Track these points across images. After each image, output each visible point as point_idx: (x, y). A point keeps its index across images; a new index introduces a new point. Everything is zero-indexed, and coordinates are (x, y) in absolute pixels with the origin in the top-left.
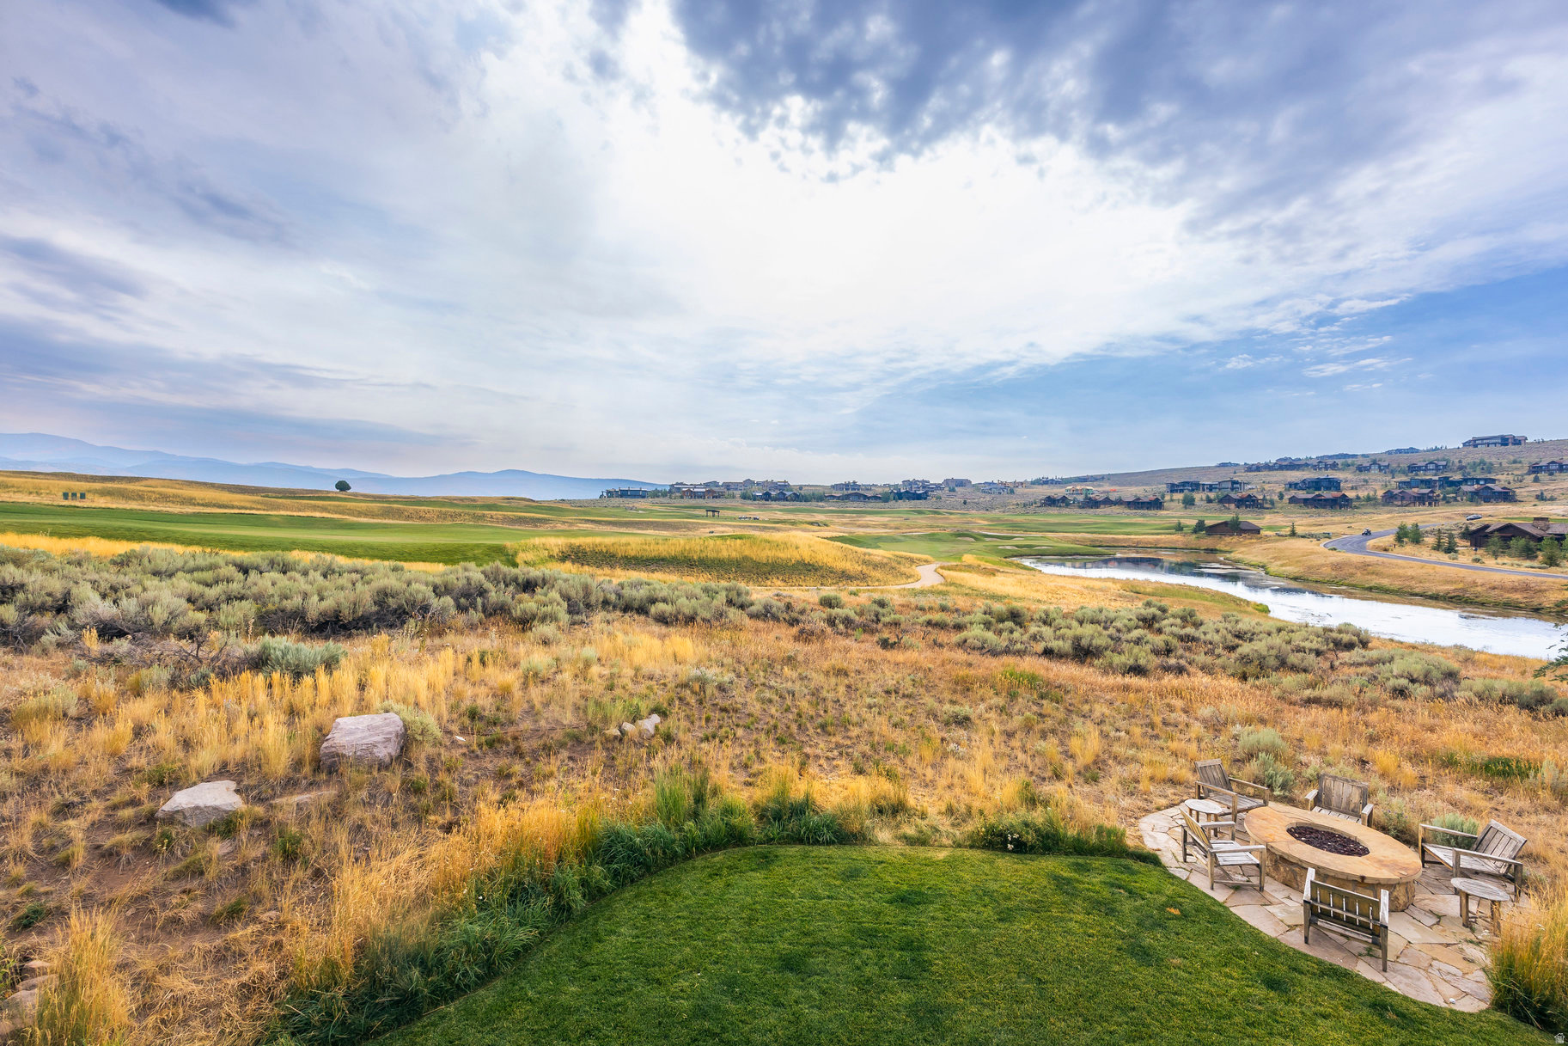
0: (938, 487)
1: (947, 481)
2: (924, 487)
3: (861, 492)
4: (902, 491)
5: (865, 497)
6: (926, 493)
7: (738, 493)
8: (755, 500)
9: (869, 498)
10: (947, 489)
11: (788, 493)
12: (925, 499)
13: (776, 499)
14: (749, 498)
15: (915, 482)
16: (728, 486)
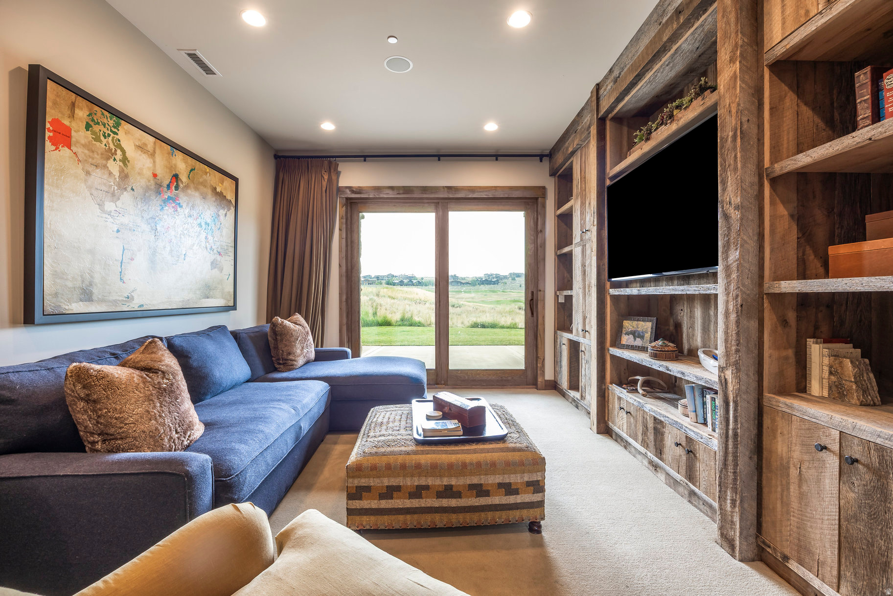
0: (505, 277)
1: (510, 274)
2: (496, 278)
3: (459, 280)
4: (483, 279)
5: (461, 283)
6: (498, 280)
7: (383, 282)
8: (394, 285)
9: (463, 284)
10: (511, 278)
11: (414, 281)
12: (498, 284)
13: (407, 285)
14: (391, 284)
15: (492, 275)
16: (378, 278)
